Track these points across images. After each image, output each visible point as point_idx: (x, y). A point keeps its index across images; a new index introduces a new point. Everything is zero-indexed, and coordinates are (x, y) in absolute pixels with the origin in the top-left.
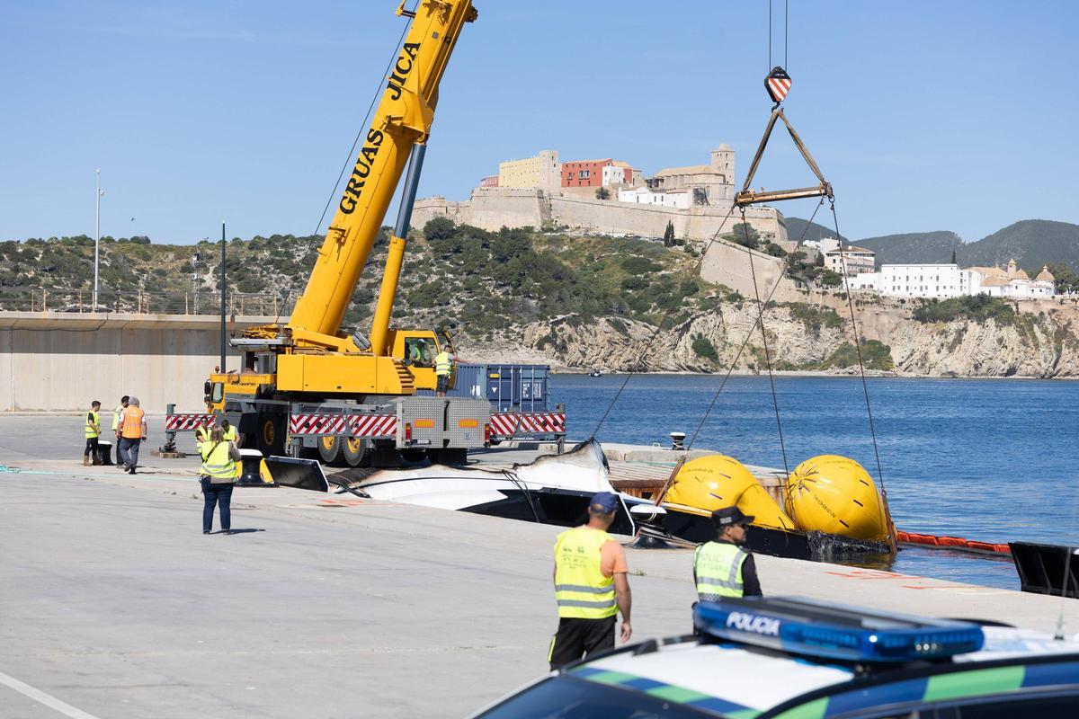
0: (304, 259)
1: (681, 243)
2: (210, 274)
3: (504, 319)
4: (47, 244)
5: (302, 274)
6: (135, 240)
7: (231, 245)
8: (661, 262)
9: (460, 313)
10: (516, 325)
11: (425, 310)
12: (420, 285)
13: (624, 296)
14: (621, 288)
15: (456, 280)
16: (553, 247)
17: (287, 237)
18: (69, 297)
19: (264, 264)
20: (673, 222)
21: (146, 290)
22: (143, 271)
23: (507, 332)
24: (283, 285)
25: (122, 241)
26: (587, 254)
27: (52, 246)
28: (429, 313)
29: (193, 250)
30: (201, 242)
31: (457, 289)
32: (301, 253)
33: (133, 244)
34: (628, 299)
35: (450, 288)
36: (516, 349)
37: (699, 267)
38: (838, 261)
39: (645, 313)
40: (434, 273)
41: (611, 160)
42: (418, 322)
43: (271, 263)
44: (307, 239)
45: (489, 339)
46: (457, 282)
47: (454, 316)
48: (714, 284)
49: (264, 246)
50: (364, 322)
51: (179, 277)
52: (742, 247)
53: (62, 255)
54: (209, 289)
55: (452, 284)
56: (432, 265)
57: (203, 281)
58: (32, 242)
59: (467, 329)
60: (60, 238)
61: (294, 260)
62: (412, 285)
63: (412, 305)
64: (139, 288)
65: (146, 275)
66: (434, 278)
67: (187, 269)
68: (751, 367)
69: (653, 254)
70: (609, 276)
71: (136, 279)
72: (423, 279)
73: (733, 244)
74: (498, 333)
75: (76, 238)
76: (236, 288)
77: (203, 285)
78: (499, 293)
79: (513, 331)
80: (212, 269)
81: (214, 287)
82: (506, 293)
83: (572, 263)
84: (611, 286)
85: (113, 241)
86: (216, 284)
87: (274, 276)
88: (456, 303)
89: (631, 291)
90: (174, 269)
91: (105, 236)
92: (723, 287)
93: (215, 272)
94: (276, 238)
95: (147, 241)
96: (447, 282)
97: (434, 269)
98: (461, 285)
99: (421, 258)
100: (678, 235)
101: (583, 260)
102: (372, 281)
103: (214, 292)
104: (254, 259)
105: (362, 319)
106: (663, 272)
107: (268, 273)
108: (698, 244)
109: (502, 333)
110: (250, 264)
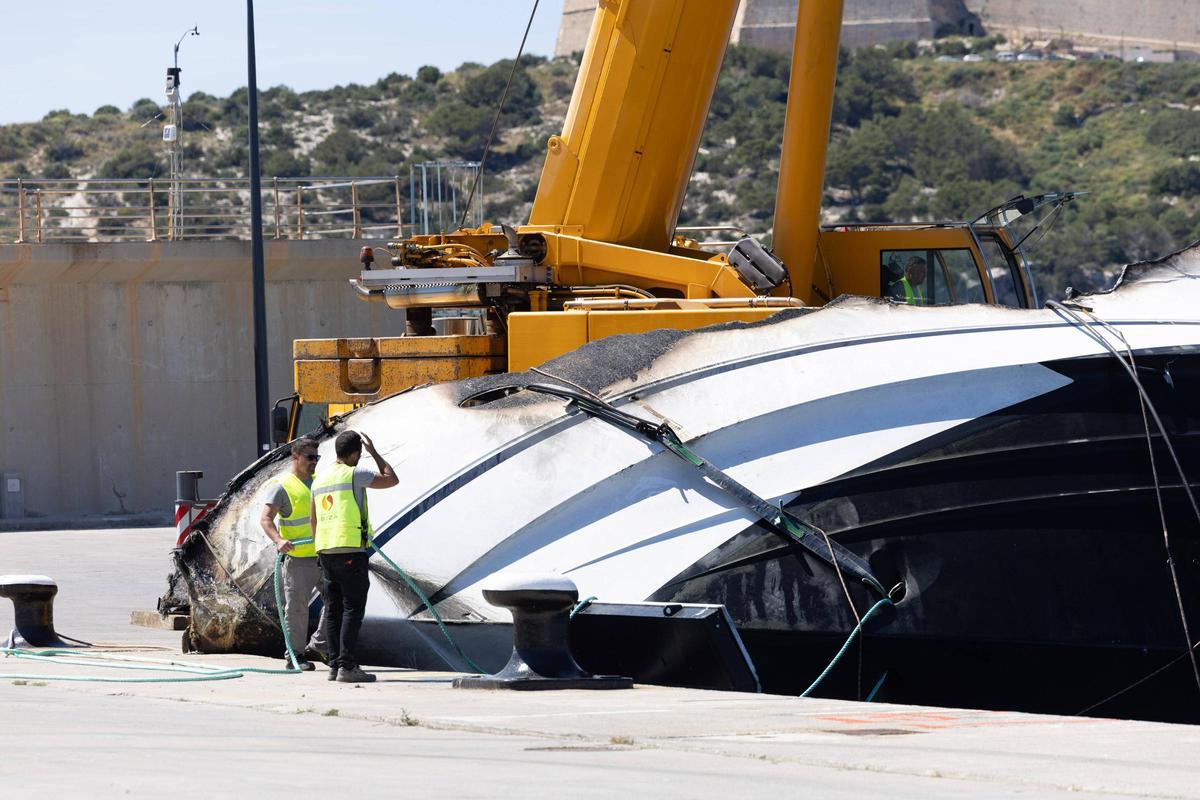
0: (319, 147)
2: (80, 196)
7: (133, 118)
13: (1158, 211)
14: (1151, 193)
15: (720, 187)
16: (963, 94)
19: (220, 165)
26: (1056, 107)
29: (37, 134)
30: (53, 114)
31: (719, 213)
32: (314, 133)
35: (702, 209)
43: (236, 163)
44: (326, 96)
46: (721, 194)
49: (218, 118)
55: (709, 200)
57: (64, 214)
61: (296, 152)
70: (1116, 162)
77: (64, 223)
80: (84, 180)
83: (1017, 132)
84: (1122, 191)
86: (93, 222)
89: (1175, 201)
93: (92, 188)
96: (696, 194)
101: (1048, 123)
102: (501, 198)
104: (194, 153)
107: (229, 185)
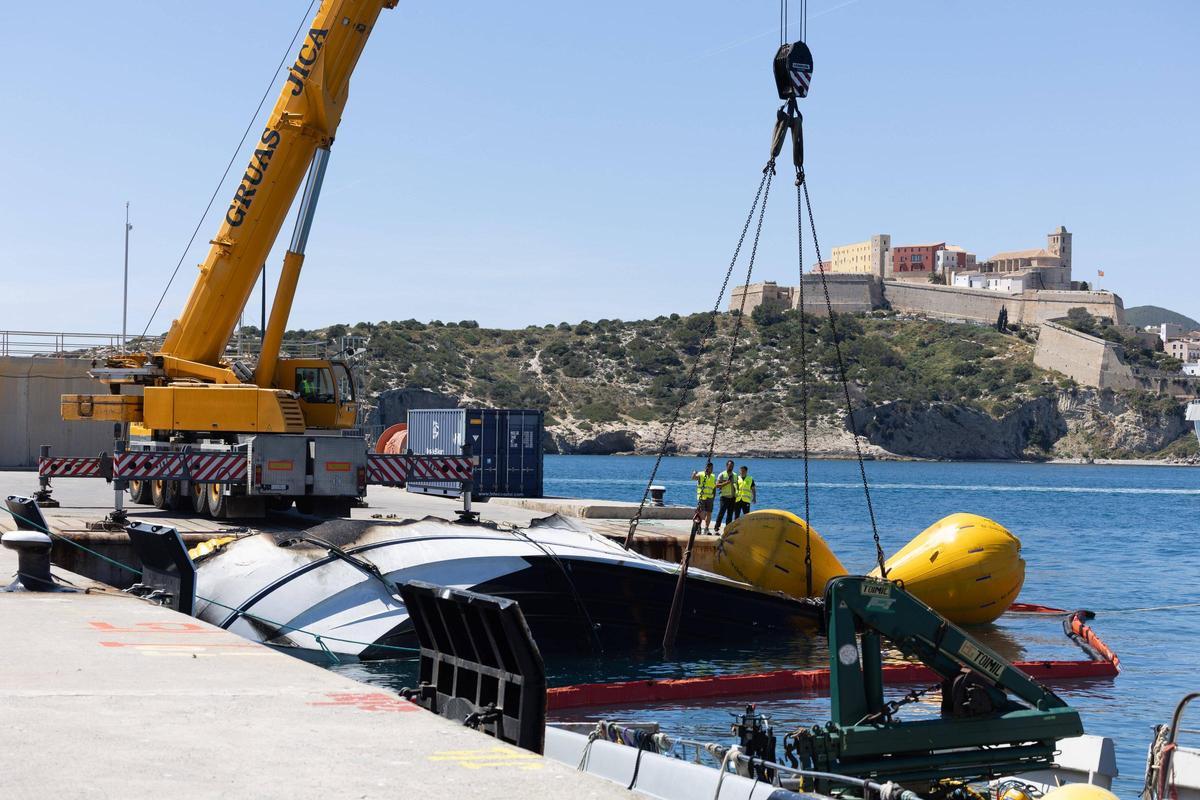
0: (630, 343)
1: (1015, 328)
2: (536, 359)
3: (829, 405)
4: (376, 328)
5: (628, 358)
6: (464, 324)
7: (559, 330)
8: (994, 348)
9: (784, 398)
10: (841, 410)
11: (750, 395)
12: (745, 370)
13: (954, 382)
14: (952, 374)
15: (783, 365)
16: (882, 333)
17: (614, 322)
18: (395, 380)
19: (590, 349)
20: (1007, 307)
21: (472, 374)
22: (470, 356)
23: (832, 418)
24: (608, 370)
25: (451, 325)
26: (917, 339)
27: (381, 330)
28: (754, 398)
29: (522, 334)
30: (529, 327)
31: (782, 375)
32: (628, 338)
33: (461, 329)
34: (959, 385)
35: (775, 373)
36: (840, 435)
37: (1033, 353)
38: (1178, 347)
39: (976, 400)
40: (761, 358)
41: (944, 244)
42: (742, 407)
43: (597, 348)
44: (634, 324)
45: (813, 424)
46: (783, 367)
47: (779, 401)
48: (1048, 369)
49: (591, 330)
50: (688, 406)
51: (506, 361)
52: (1077, 332)
53: (389, 338)
54: (535, 374)
55: (778, 369)
56: (759, 350)
57: (530, 365)
58: (362, 326)
59: (791, 415)
60: (390, 322)
61: (621, 345)
62: (738, 370)
63: (738, 390)
64: (464, 372)
65: (472, 360)
66: (761, 363)
67: (514, 354)
68: (1086, 456)
69: (987, 338)
70: (940, 361)
71: (462, 364)
72: (749, 364)
73: (1067, 329)
74: (822, 419)
75: (405, 322)
76: (562, 374)
77: (529, 369)
78: (825, 378)
79: (837, 417)
80: (538, 353)
81: (539, 370)
82: (833, 379)
83: (902, 348)
84: (941, 373)
85: (442, 325)
86: (541, 368)
87: (599, 360)
88: (781, 388)
89: (961, 377)
90: (501, 354)
91: (434, 321)
92: (1058, 374)
93: (541, 356)
94: (603, 322)
95: (475, 325)
96: (773, 367)
97: (760, 354)
98: (786, 370)
99: (748, 343)
100: (1012, 320)
101: (914, 345)
103: (540, 376)
104: (581, 343)
105: (686, 404)
106: (995, 358)
107: (594, 357)
108: (1033, 329)
109: (826, 418)
110: (576, 349)
